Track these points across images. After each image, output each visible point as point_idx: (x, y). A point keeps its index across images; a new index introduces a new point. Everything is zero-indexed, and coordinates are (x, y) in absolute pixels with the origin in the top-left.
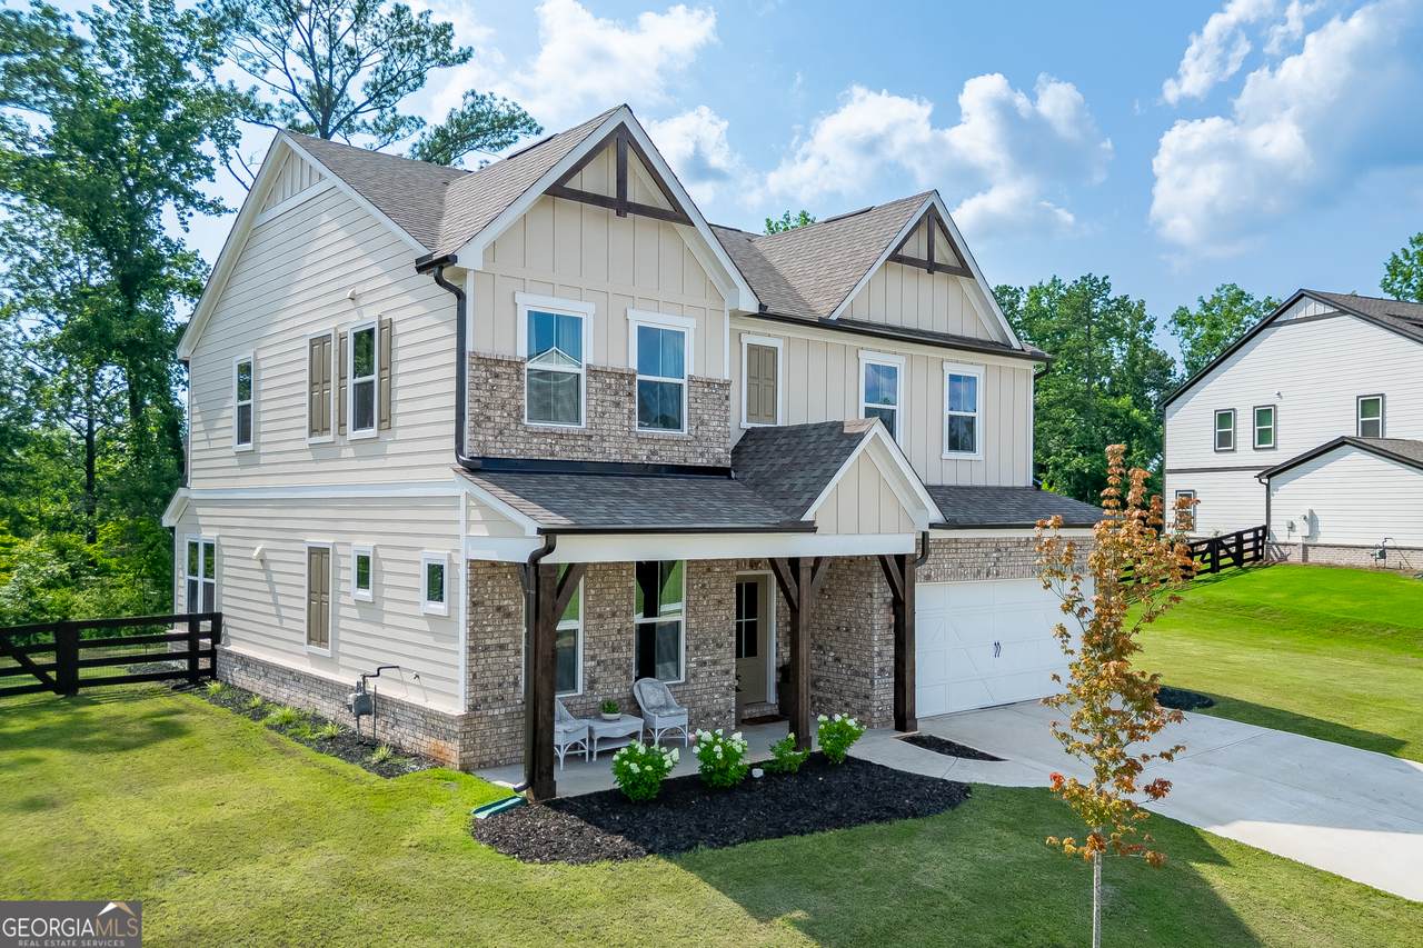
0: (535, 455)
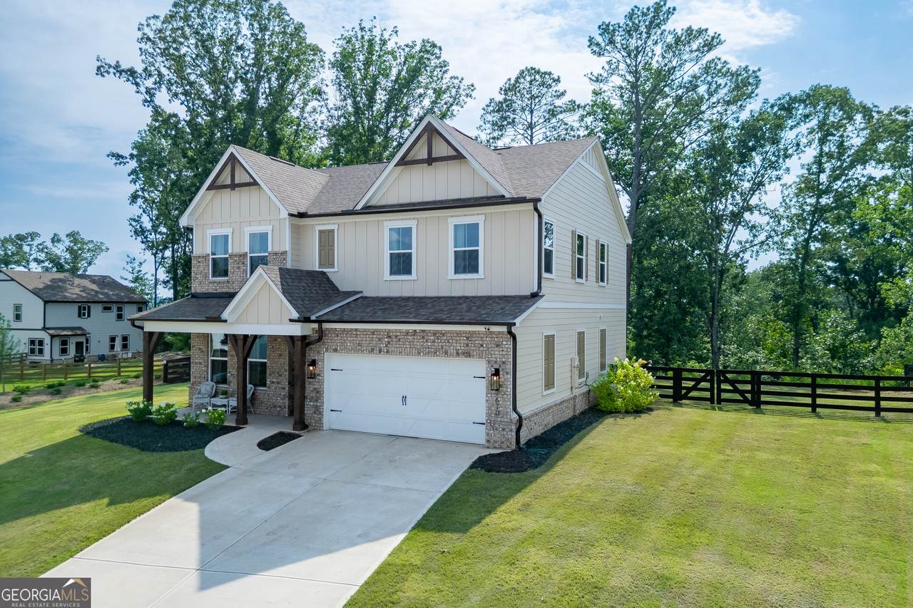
0: (210, 291)
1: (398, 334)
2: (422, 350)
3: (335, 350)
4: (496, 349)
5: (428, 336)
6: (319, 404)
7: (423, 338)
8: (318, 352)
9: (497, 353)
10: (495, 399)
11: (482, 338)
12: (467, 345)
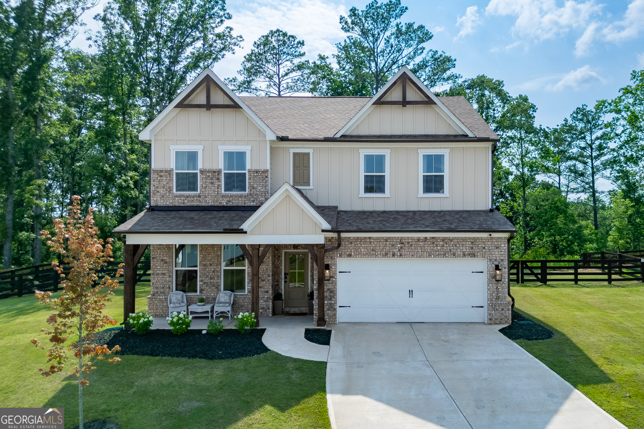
0: (176, 204)
1: (410, 240)
2: (433, 253)
3: (350, 255)
4: (496, 250)
5: (437, 241)
6: (333, 302)
7: (433, 243)
8: (332, 258)
9: (496, 253)
10: (495, 287)
11: (484, 242)
12: (472, 248)
